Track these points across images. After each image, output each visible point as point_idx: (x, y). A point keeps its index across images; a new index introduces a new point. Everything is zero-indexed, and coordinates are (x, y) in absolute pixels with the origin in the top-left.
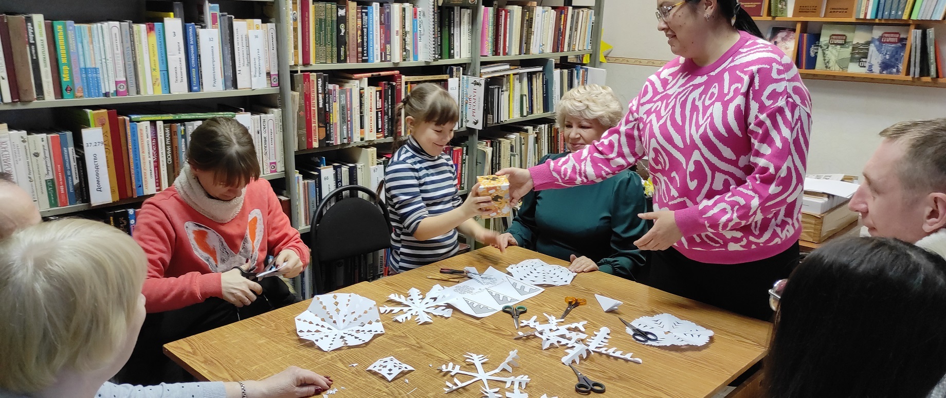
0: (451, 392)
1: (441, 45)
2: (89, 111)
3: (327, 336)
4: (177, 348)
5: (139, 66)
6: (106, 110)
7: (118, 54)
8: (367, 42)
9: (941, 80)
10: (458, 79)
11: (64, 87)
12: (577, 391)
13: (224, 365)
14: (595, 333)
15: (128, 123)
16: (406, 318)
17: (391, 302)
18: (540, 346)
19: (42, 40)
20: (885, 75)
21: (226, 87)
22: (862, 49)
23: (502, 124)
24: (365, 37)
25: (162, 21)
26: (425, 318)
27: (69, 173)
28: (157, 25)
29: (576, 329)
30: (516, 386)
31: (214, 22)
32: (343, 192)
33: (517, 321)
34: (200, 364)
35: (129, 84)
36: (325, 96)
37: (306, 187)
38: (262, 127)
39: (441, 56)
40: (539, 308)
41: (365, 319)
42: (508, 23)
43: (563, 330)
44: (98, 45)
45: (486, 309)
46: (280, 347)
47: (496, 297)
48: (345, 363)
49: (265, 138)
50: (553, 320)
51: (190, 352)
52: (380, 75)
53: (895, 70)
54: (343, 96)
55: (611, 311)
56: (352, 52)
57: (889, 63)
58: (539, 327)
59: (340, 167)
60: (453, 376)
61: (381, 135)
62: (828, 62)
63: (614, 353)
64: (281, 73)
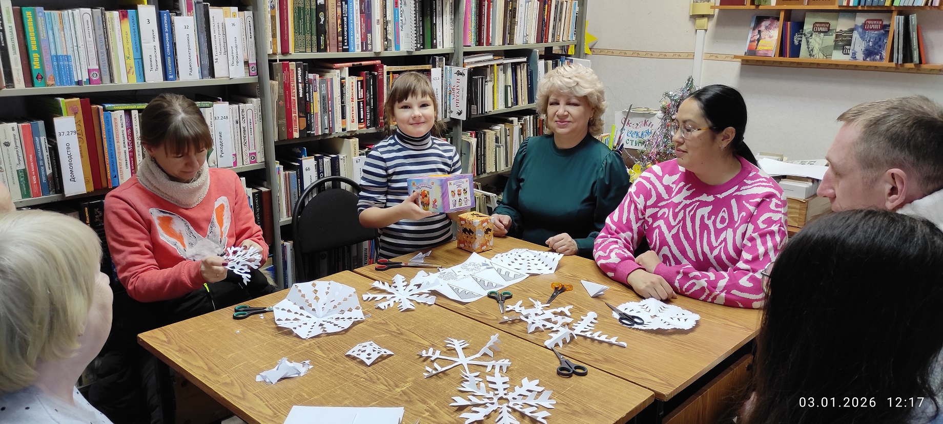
0: (431, 377)
1: (423, 35)
2: (60, 99)
3: (306, 324)
4: (152, 337)
5: (113, 54)
6: (79, 99)
7: (91, 41)
8: (347, 31)
9: (924, 66)
10: (440, 69)
11: (35, 76)
12: (559, 374)
13: (199, 354)
14: (582, 317)
15: (101, 112)
16: (389, 305)
17: (375, 289)
18: (525, 329)
19: (10, 27)
20: (869, 62)
21: (203, 76)
22: (845, 37)
23: (486, 114)
24: (345, 26)
25: (135, 8)
26: (407, 305)
27: (41, 163)
28: (131, 12)
29: (562, 314)
30: (497, 369)
31: (189, 9)
32: (326, 183)
33: (503, 306)
34: (175, 353)
35: (102, 72)
36: (305, 86)
37: (287, 178)
38: (241, 117)
39: (424, 46)
40: (524, 293)
41: (345, 306)
42: (491, 13)
43: (549, 314)
44: (69, 33)
45: (471, 294)
46: (257, 335)
47: (481, 283)
48: (323, 350)
49: (244, 128)
50: (539, 306)
51: (165, 341)
52: (361, 64)
53: (878, 57)
54: (324, 85)
55: (596, 297)
56: (332, 41)
57: (872, 49)
58: (525, 312)
59: (322, 158)
60: (433, 361)
61: (363, 126)
62: (812, 50)
63: (599, 336)
64: (259, 61)
